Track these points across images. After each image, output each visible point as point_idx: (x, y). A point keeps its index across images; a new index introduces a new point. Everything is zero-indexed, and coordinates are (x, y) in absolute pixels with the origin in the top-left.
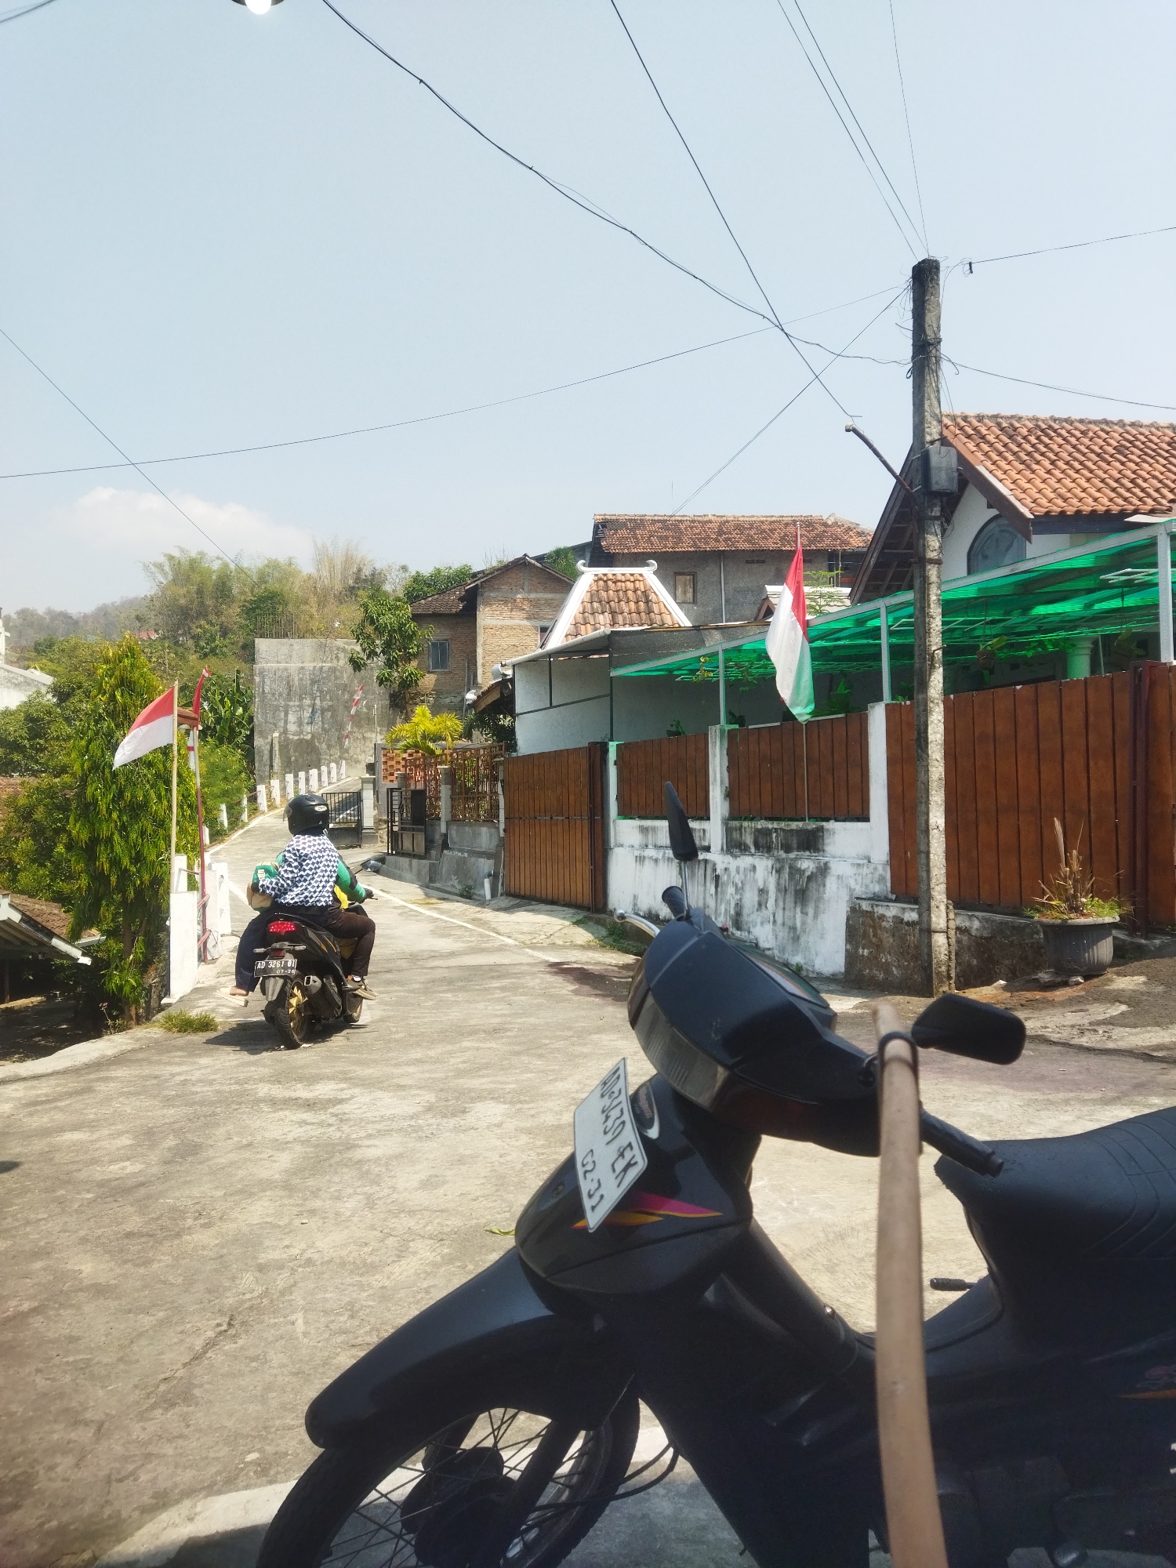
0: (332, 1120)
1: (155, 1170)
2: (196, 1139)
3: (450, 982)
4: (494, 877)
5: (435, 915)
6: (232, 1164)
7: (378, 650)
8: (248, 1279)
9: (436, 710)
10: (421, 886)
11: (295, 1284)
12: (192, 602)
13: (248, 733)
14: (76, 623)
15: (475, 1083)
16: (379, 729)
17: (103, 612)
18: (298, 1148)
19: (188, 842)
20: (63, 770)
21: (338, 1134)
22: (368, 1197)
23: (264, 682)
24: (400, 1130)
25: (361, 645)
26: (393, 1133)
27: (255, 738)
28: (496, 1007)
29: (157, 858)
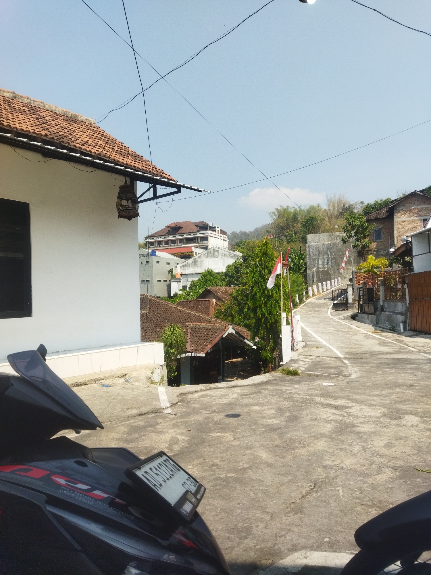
0: (345, 414)
1: (283, 424)
2: (296, 414)
3: (388, 364)
4: (405, 323)
5: (380, 337)
6: (310, 426)
7: (353, 235)
8: (320, 470)
9: (377, 256)
10: (373, 326)
11: (338, 476)
12: (284, 224)
13: (305, 269)
14: (248, 235)
15: (404, 407)
16: (353, 265)
17: (256, 230)
18: (333, 423)
19: (286, 308)
20: (245, 284)
21: (349, 420)
22: (363, 447)
23: (310, 250)
24: (373, 422)
25: (346, 234)
26: (371, 423)
27: (307, 270)
28: (410, 376)
29: (276, 313)
